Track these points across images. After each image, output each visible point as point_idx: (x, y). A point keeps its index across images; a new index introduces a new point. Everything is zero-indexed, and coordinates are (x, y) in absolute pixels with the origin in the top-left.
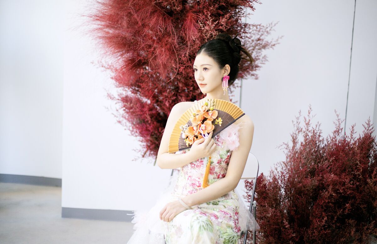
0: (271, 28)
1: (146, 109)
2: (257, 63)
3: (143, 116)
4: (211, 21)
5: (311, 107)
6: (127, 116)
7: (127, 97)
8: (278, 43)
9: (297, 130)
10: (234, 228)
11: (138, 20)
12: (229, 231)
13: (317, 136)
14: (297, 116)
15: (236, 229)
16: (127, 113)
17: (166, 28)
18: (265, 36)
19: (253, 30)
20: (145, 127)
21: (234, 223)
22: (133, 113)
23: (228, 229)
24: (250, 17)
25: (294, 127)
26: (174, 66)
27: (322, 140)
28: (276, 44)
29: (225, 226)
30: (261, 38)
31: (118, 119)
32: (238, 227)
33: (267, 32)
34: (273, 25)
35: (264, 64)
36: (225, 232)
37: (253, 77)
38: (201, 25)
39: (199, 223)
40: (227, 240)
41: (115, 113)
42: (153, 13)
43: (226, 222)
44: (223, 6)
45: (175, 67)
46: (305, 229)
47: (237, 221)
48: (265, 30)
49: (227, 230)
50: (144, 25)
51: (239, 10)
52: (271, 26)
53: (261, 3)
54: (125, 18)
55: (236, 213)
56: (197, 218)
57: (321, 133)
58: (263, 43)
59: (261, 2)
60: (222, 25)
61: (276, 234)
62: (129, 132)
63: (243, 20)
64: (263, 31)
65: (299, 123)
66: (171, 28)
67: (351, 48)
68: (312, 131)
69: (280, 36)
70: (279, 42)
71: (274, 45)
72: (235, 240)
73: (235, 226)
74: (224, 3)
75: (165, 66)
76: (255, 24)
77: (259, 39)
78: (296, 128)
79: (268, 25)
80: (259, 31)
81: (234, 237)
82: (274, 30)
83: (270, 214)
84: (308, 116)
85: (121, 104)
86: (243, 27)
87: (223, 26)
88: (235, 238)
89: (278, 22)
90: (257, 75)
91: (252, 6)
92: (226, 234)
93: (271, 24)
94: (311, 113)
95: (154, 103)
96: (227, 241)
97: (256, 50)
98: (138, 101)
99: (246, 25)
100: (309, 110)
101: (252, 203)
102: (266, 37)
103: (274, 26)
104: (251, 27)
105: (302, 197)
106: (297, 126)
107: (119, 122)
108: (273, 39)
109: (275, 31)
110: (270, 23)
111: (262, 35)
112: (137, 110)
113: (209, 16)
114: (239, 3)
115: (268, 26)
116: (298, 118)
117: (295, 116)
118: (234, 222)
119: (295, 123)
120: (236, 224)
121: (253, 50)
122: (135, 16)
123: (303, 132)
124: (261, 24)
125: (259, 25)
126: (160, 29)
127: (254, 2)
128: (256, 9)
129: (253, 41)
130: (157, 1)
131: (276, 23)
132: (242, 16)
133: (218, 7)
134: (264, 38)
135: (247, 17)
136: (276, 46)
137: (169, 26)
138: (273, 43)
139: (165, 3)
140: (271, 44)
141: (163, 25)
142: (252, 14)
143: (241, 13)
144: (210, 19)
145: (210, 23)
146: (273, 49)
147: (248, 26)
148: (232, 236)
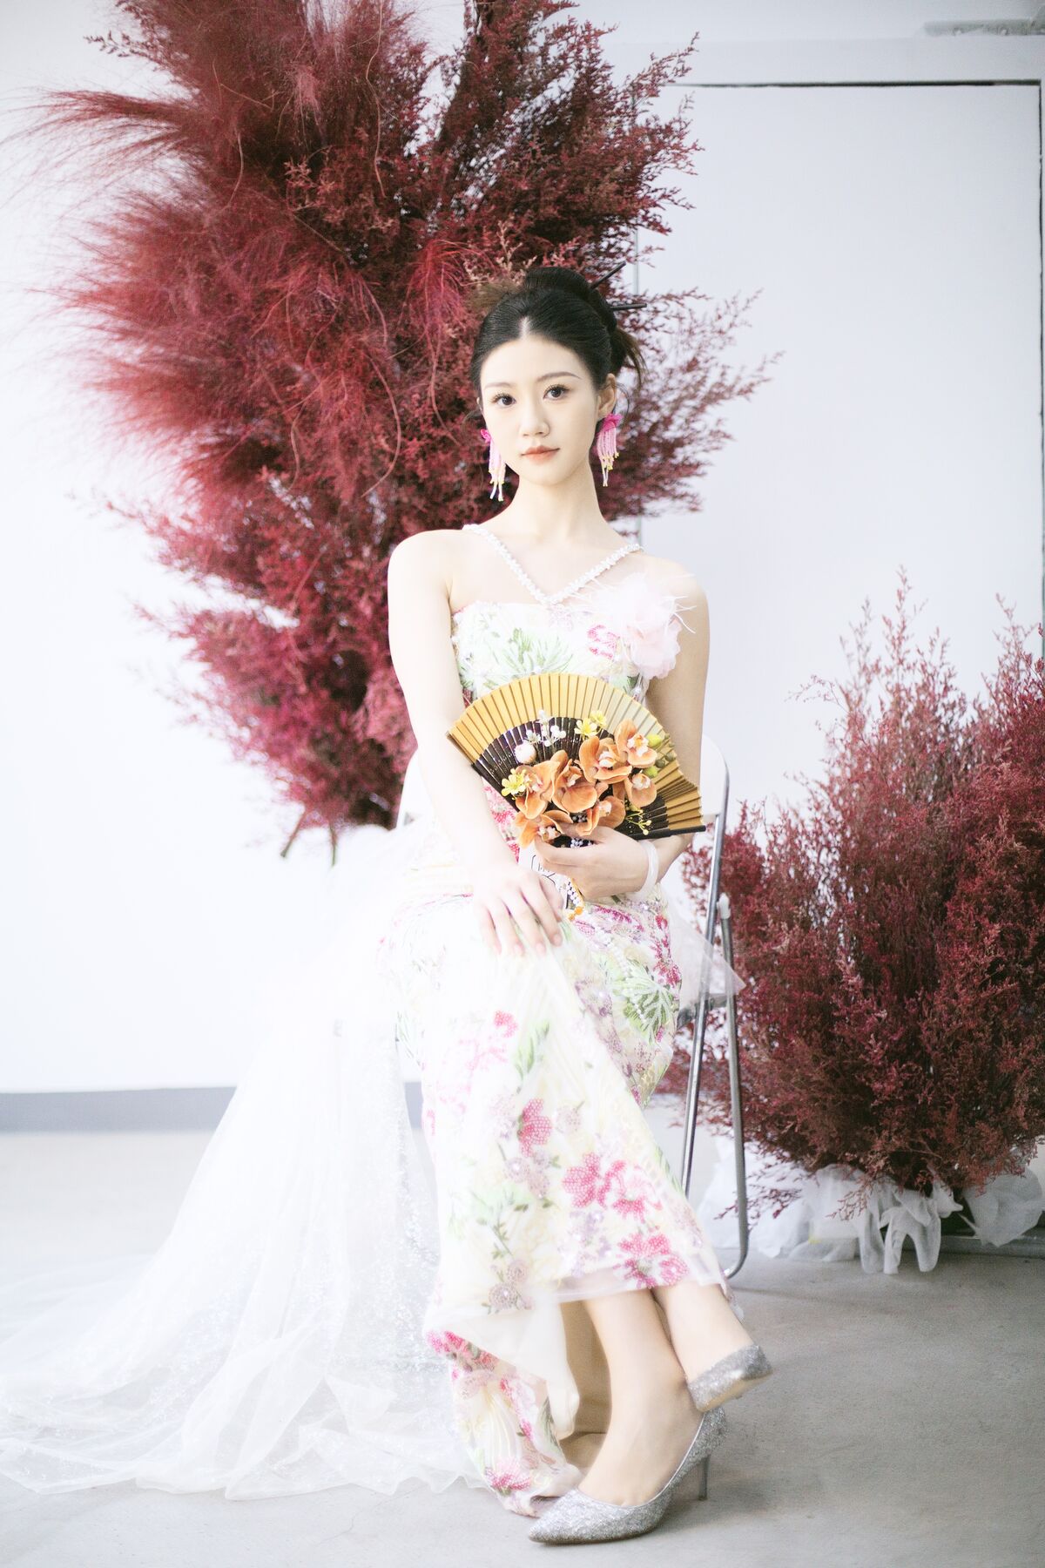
0: (736, 316)
3: (275, 675)
4: (509, 255)
5: (906, 575)
8: (767, 380)
9: (860, 674)
10: (654, 969)
11: (237, 281)
12: (639, 976)
13: (939, 689)
14: (856, 625)
15: (661, 974)
17: (347, 299)
18: (715, 348)
19: (667, 317)
21: (653, 948)
23: (633, 970)
24: (653, 262)
25: (849, 663)
26: (383, 443)
27: (957, 701)
28: (758, 384)
30: (701, 358)
31: (184, 710)
32: (669, 967)
33: (722, 333)
34: (741, 304)
35: (718, 450)
37: (678, 503)
38: (473, 278)
42: (293, 251)
44: (551, 218)
45: (387, 447)
46: (923, 994)
47: (664, 951)
48: (712, 325)
49: (630, 971)
50: (264, 298)
51: (612, 241)
52: (733, 310)
53: (689, 207)
55: (659, 920)
57: (950, 676)
58: (714, 377)
59: (690, 203)
61: (816, 1027)
63: (627, 283)
64: (703, 333)
65: (864, 647)
66: (365, 298)
67: (1039, 410)
68: (918, 666)
69: (770, 357)
70: (766, 374)
71: (750, 388)
72: (663, 1011)
73: (658, 960)
74: (555, 209)
75: (351, 446)
76: (674, 293)
77: (692, 366)
78: (856, 668)
79: (723, 307)
81: (656, 999)
82: (745, 324)
83: (786, 942)
84: (899, 609)
86: (632, 308)
88: (661, 1001)
89: (759, 292)
90: (694, 497)
91: (658, 219)
93: (735, 302)
94: (908, 596)
96: (633, 1008)
97: (682, 413)
98: (254, 620)
99: (639, 304)
100: (901, 586)
101: (713, 906)
102: (717, 353)
103: (743, 309)
104: (660, 306)
105: (900, 887)
106: (862, 659)
108: (742, 366)
109: (751, 327)
110: (729, 301)
113: (502, 238)
114: (609, 204)
115: (721, 313)
116: (860, 631)
117: (850, 624)
119: (852, 646)
120: (660, 956)
122: (226, 267)
123: (883, 671)
124: (697, 288)
125: (688, 295)
126: (323, 296)
127: (663, 202)
128: (672, 228)
129: (671, 372)
130: (307, 201)
131: (750, 295)
132: (622, 263)
133: (533, 223)
134: (713, 358)
135: (644, 260)
136: (757, 388)
137: (358, 293)
138: (746, 381)
139: (339, 212)
140: (739, 383)
141: (334, 285)
142: (658, 249)
143: (620, 249)
144: (508, 248)
145: (507, 264)
146: (749, 401)
147: (650, 305)
148: (651, 994)
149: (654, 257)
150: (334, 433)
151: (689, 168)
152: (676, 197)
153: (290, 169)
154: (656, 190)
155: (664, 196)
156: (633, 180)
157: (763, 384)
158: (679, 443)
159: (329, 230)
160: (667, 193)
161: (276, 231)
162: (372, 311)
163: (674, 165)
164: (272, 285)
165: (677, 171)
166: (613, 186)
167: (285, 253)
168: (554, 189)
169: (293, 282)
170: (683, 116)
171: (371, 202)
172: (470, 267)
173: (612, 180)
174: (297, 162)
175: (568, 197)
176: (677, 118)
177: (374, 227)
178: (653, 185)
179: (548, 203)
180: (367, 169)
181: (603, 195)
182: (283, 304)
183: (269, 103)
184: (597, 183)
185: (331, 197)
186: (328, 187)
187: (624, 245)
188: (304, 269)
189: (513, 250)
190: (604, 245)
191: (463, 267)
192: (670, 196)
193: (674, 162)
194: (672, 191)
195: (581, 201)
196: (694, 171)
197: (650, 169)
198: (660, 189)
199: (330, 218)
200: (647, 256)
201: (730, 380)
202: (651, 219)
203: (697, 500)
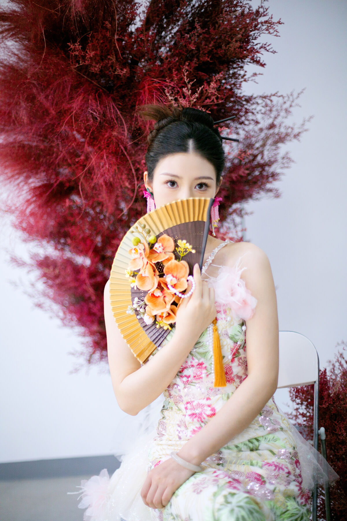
0: (293, 101)
1: (84, 276)
2: (275, 168)
3: (80, 291)
4: (189, 86)
6: (51, 292)
7: (47, 258)
8: (306, 130)
10: (298, 497)
11: (47, 104)
12: (292, 505)
15: (301, 499)
16: (51, 287)
17: (104, 115)
18: (283, 117)
19: (263, 107)
20: (85, 309)
21: (297, 486)
22: (60, 286)
23: (289, 504)
24: (257, 81)
26: (127, 184)
28: (302, 132)
29: (281, 498)
30: (276, 123)
31: (36, 301)
32: (306, 493)
33: (286, 110)
34: (295, 95)
35: (287, 167)
36: (284, 511)
37: (271, 194)
38: (170, 98)
39: (232, 511)
41: (30, 290)
42: (75, 88)
43: (282, 488)
44: (206, 62)
45: (129, 187)
47: (300, 480)
48: (281, 107)
49: (287, 506)
50: (62, 114)
51: (236, 70)
52: (291, 99)
53: (274, 52)
54: (23, 104)
55: (296, 463)
56: (225, 497)
58: (283, 130)
59: (275, 50)
60: (209, 97)
62: (58, 322)
64: (277, 110)
69: (307, 118)
70: (306, 127)
71: (299, 134)
73: (299, 491)
74: (208, 57)
75: (110, 187)
76: (265, 95)
77: (272, 126)
79: (287, 97)
80: (271, 110)
82: (297, 105)
85: (37, 273)
86: (245, 103)
87: (213, 98)
88: (304, 518)
89: (304, 89)
90: (277, 190)
91: (258, 59)
92: (286, 513)
93: (292, 95)
95: (97, 263)
97: (267, 147)
98: (69, 262)
99: (248, 100)
101: (317, 433)
102: (284, 120)
103: (297, 98)
104: (260, 101)
107: (39, 306)
108: (294, 124)
109: (300, 106)
110: (289, 94)
111: (276, 118)
112: (69, 279)
113: (185, 78)
114: (236, 53)
115: (285, 100)
118: (298, 484)
120: (301, 488)
121: (263, 146)
122: (41, 97)
124: (278, 92)
125: (274, 95)
126: (92, 114)
127: (262, 51)
128: (266, 63)
129: (261, 130)
130: (81, 62)
131: (299, 91)
132: (241, 82)
133: (197, 65)
134: (282, 122)
135: (252, 80)
136: (302, 135)
137: (110, 109)
138: (296, 131)
139: (98, 66)
140: (293, 132)
141: (97, 106)
142: (260, 74)
143: (240, 75)
144: (189, 83)
145: (188, 91)
146: (299, 141)
147: (253, 101)
148: (299, 517)
149: (257, 78)
151: (275, 33)
152: (268, 48)
153: (70, 47)
154: (257, 44)
155: (261, 48)
156: (246, 39)
157: (305, 133)
158: (268, 164)
159: (93, 75)
160: (263, 46)
161: (66, 78)
162: (118, 118)
163: (267, 32)
164: (65, 106)
165: (269, 35)
167: (71, 90)
168: (206, 47)
169: (76, 105)
170: (263, 5)
171: (114, 60)
172: (168, 92)
173: (236, 41)
174: (74, 42)
175: (215, 51)
176: (260, 6)
177: (116, 73)
178: (256, 42)
179: (204, 54)
180: (111, 41)
181: (232, 49)
182: (71, 118)
183: (58, 11)
184: (229, 43)
185: (93, 59)
186: (92, 54)
187: (242, 73)
188: (81, 98)
189: (191, 83)
190: (231, 72)
191: (165, 93)
192: (265, 47)
193: (267, 30)
194: (265, 45)
195: (221, 52)
196: (278, 34)
197: (254, 34)
198: (259, 44)
199: (93, 69)
200: (253, 78)
201: (289, 130)
202: (255, 59)
203: (278, 192)
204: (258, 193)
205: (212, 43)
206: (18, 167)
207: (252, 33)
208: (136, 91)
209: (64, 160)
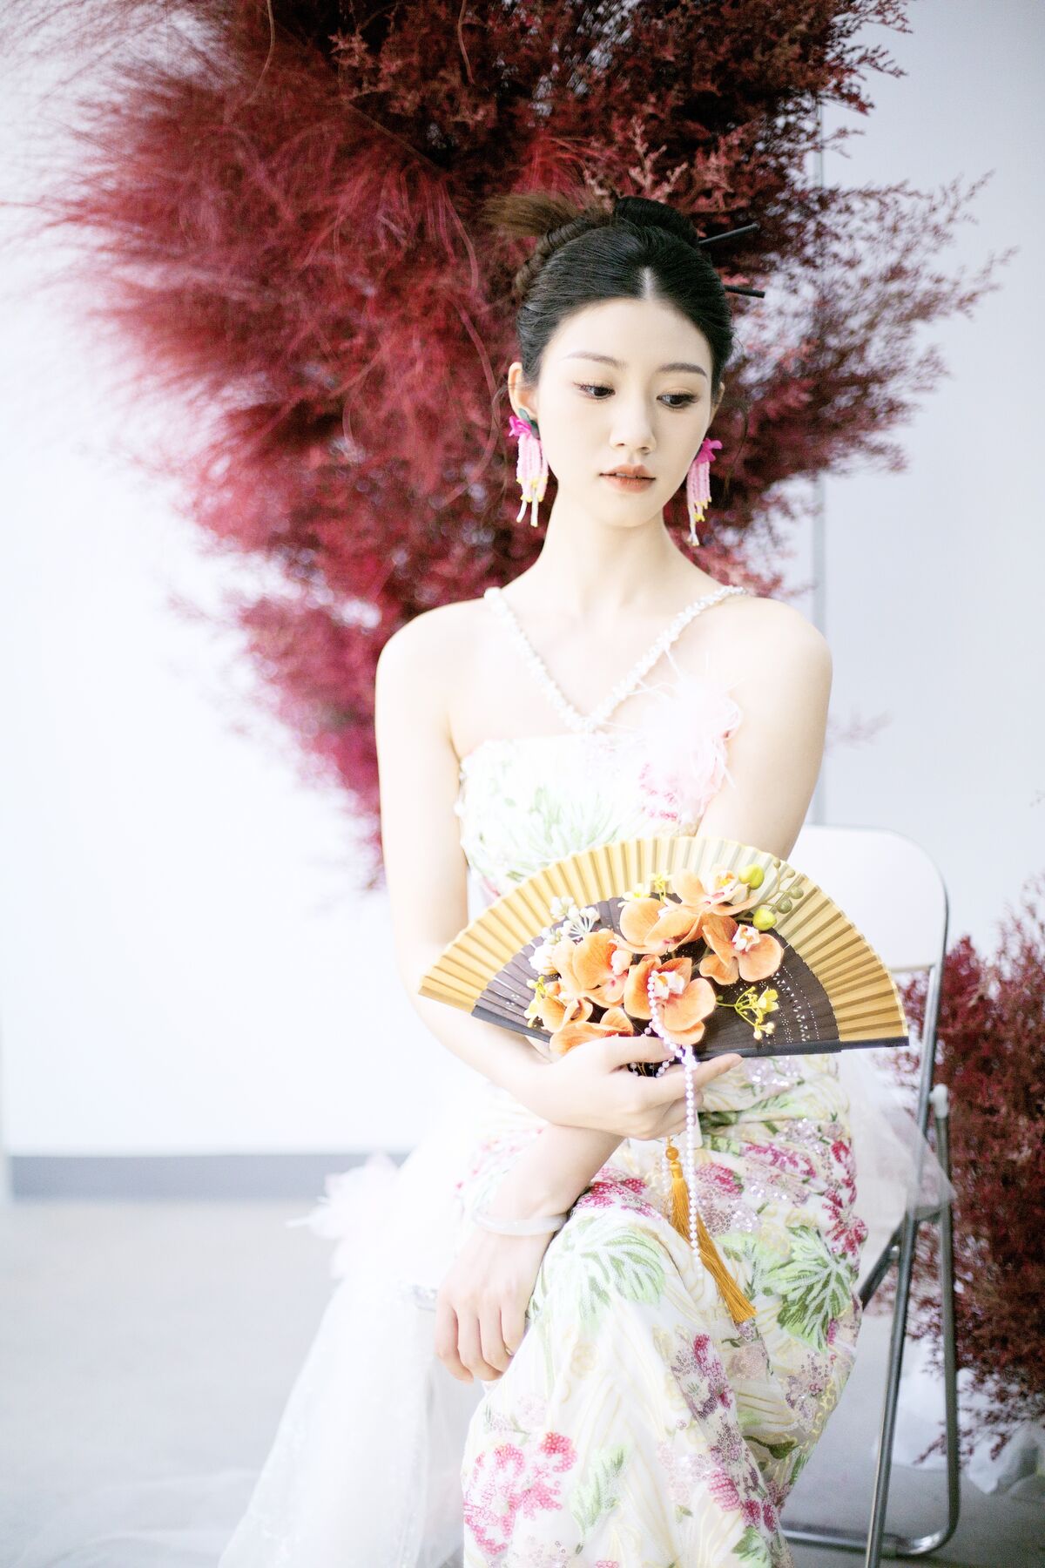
0: (955, 208)
2: (896, 389)
3: (344, 695)
4: (648, 164)
6: (274, 695)
7: (264, 604)
8: (994, 288)
10: (828, 1232)
11: (276, 194)
12: (807, 1250)
15: (837, 1238)
16: (273, 681)
17: (421, 228)
18: (928, 250)
19: (865, 221)
21: (826, 1207)
22: (297, 678)
23: (798, 1244)
24: (847, 150)
26: (475, 416)
28: (983, 292)
29: (779, 1228)
30: (908, 264)
31: (232, 716)
32: (852, 1224)
33: (936, 230)
34: (964, 190)
35: (930, 389)
36: (782, 1261)
37: (881, 461)
38: (599, 192)
40: (793, 1303)
44: (706, 95)
45: (480, 422)
47: (845, 1196)
48: (924, 220)
49: (792, 1251)
50: (309, 222)
51: (792, 118)
52: (952, 200)
53: (898, 73)
54: (209, 193)
55: (837, 1148)
58: (924, 285)
59: (900, 68)
60: (708, 193)
62: (289, 775)
63: (810, 173)
64: (912, 230)
66: (445, 221)
69: (999, 255)
70: (993, 279)
71: (972, 298)
72: (836, 1299)
73: (834, 1222)
74: (713, 82)
75: (431, 422)
76: (874, 188)
77: (896, 273)
79: (939, 197)
80: (895, 229)
81: (825, 1285)
82: (969, 218)
86: (816, 207)
87: (718, 195)
88: (833, 1285)
89: (988, 175)
90: (897, 450)
91: (855, 90)
92: (788, 1268)
93: (954, 188)
96: (794, 1309)
97: (882, 330)
98: (321, 618)
99: (826, 200)
102: (930, 257)
103: (967, 199)
104: (856, 204)
107: (240, 730)
108: (963, 270)
109: (976, 222)
110: (948, 185)
111: (908, 250)
112: (317, 662)
113: (638, 140)
114: (789, 74)
115: (935, 202)
118: (831, 1203)
120: (837, 1214)
121: (871, 325)
122: (259, 173)
124: (907, 182)
125: (896, 190)
126: (386, 227)
127: (864, 69)
128: (875, 103)
129: (866, 282)
130: (365, 85)
131: (975, 180)
132: (805, 151)
133: (681, 103)
134: (925, 264)
135: (835, 148)
136: (981, 299)
137: (436, 214)
138: (966, 289)
139: (410, 97)
140: (957, 292)
141: (402, 207)
142: (855, 132)
143: (802, 131)
144: (646, 155)
145: (645, 177)
146: (971, 317)
147: (841, 203)
148: (818, 1282)
149: (848, 143)
150: (407, 406)
151: (899, 23)
152: (881, 62)
153: (337, 44)
154: (853, 49)
155: (863, 59)
156: (822, 35)
157: (989, 294)
158: (877, 377)
159: (397, 122)
160: (870, 54)
161: (325, 128)
162: (455, 240)
163: (879, 18)
164: (319, 201)
165: (883, 27)
166: (796, 49)
167: (336, 158)
168: (711, 53)
169: (349, 198)
171: (455, 80)
172: (594, 176)
173: (792, 41)
174: (348, 31)
175: (732, 65)
177: (458, 119)
178: (849, 42)
179: (703, 72)
180: (450, 32)
181: (780, 63)
182: (332, 235)
184: (772, 45)
185: (399, 76)
186: (396, 65)
187: (808, 125)
188: (362, 180)
189: (653, 156)
190: (780, 122)
191: (583, 177)
192: (873, 59)
193: (879, 13)
194: (874, 52)
195: (749, 68)
196: (907, 27)
197: (845, 22)
198: (860, 47)
199: (397, 105)
200: (839, 142)
201: (945, 287)
202: (845, 91)
203: (901, 455)
204: (846, 455)
205: (727, 41)
206: (193, 357)
207: (838, 20)
208: (511, 169)
209: (312, 342)
